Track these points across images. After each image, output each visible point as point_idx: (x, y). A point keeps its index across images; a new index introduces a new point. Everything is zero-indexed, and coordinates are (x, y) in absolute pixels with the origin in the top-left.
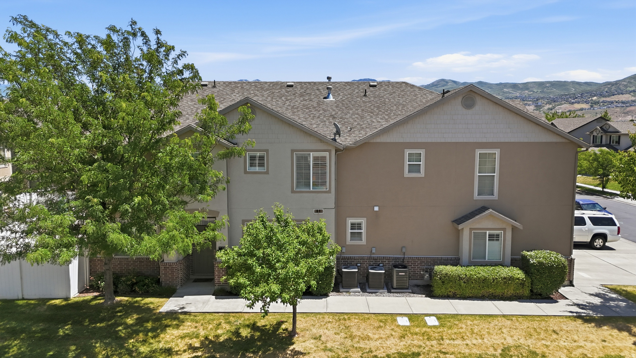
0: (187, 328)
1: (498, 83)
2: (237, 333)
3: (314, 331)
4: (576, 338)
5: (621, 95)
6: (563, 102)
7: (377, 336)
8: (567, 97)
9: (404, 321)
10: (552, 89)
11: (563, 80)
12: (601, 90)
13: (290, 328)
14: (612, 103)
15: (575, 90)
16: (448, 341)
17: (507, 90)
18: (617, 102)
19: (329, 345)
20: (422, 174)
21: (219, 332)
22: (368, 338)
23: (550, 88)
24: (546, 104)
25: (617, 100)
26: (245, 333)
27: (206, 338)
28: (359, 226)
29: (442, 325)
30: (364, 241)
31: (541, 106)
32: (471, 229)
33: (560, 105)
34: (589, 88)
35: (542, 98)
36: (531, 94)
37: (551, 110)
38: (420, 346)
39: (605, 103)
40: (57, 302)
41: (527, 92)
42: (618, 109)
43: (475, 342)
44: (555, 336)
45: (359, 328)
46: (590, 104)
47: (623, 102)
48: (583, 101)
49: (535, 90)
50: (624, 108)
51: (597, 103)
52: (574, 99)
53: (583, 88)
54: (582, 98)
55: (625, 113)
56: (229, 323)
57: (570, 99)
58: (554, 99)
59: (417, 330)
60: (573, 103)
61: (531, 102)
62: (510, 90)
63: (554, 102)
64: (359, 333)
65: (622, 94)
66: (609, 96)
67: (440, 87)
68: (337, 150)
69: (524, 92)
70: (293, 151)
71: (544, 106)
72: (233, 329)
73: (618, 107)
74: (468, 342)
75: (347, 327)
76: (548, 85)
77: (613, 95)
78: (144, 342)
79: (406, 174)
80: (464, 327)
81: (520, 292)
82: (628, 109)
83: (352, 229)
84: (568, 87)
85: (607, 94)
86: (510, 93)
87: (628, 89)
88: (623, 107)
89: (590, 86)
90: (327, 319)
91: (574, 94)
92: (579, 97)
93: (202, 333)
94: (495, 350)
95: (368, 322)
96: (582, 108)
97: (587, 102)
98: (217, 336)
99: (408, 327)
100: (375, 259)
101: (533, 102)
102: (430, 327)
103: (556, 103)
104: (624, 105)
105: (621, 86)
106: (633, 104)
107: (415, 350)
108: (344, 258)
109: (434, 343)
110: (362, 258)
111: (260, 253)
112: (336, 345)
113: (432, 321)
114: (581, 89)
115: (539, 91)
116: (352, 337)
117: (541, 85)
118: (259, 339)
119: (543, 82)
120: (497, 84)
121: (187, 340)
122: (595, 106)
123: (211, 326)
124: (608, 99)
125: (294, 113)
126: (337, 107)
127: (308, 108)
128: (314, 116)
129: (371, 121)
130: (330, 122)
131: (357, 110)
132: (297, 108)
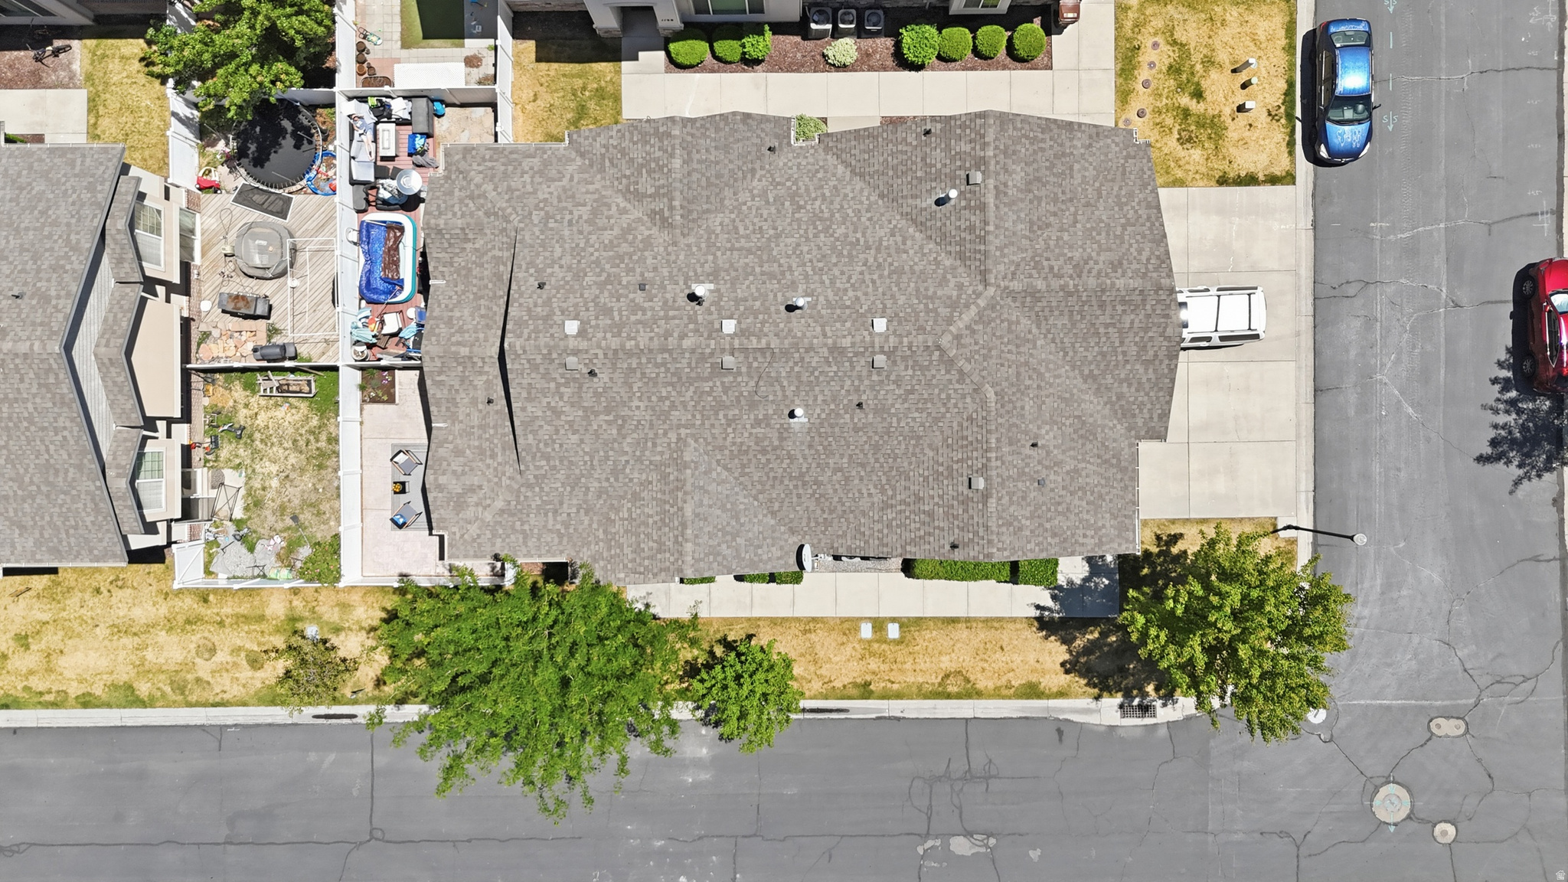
4: (1015, 657)
7: (838, 658)
9: (867, 631)
16: (899, 665)
22: (830, 661)
29: (901, 639)
38: (873, 672)
43: (923, 666)
44: (999, 654)
45: (823, 644)
59: (876, 646)
74: (917, 667)
94: (937, 675)
95: (833, 634)
99: (869, 641)
102: (890, 641)
107: (869, 676)
109: (887, 667)
113: (894, 632)
125: (743, 466)
126: (810, 446)
127: (764, 452)
128: (775, 478)
129: (860, 491)
130: (799, 496)
131: (842, 456)
132: (746, 452)
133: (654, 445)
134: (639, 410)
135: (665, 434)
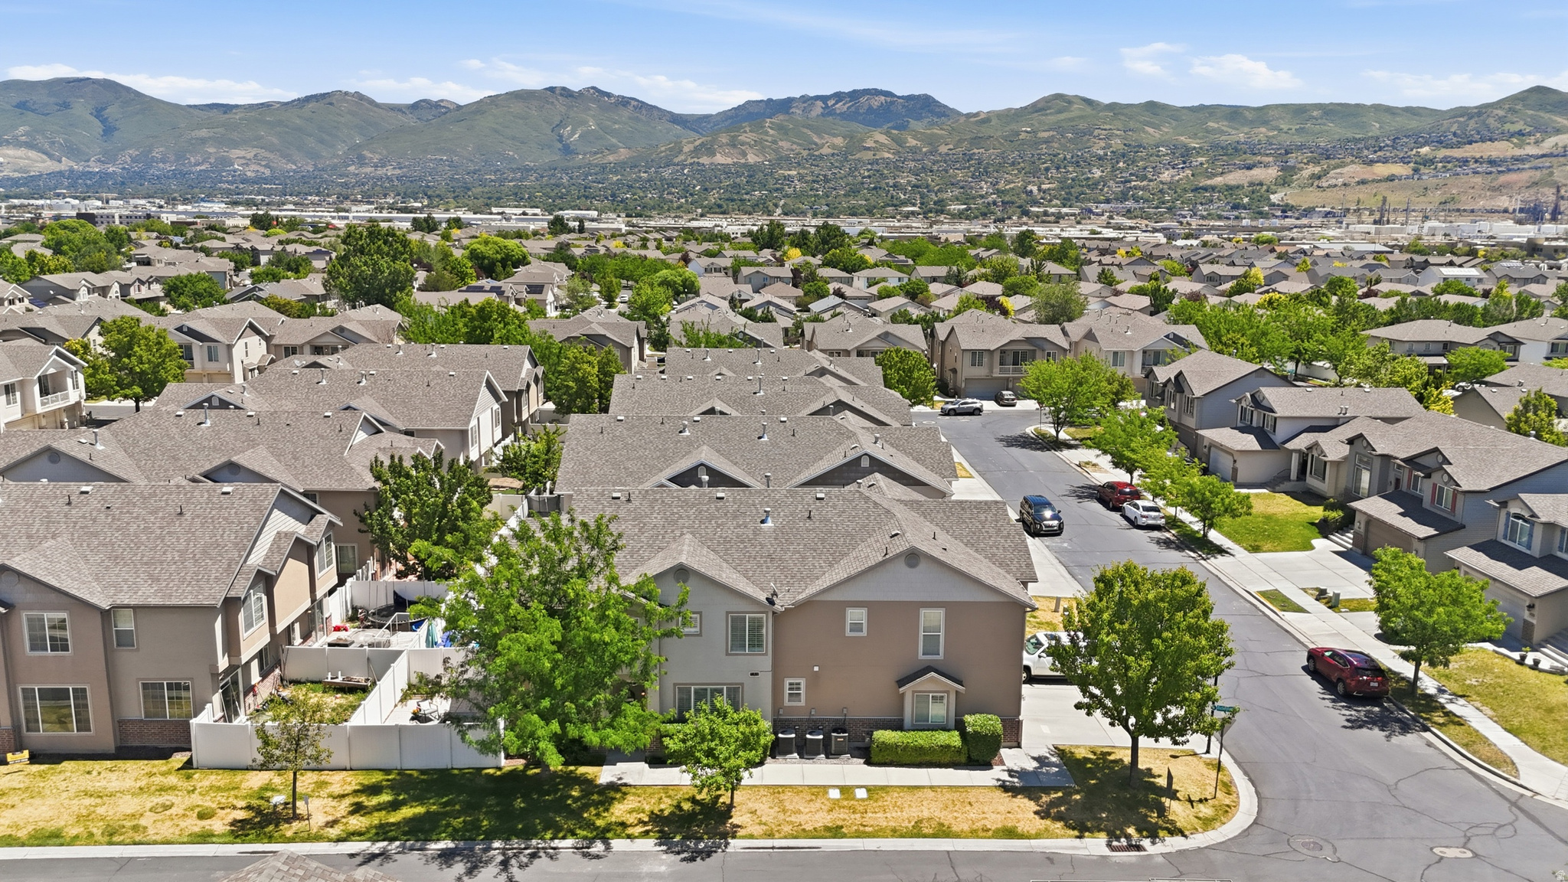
0: (631, 802)
1: (1196, 104)
2: (679, 807)
3: (750, 805)
4: (986, 809)
5: (1489, 143)
6: (1349, 160)
7: (807, 810)
8: (1359, 146)
9: (835, 794)
10: (1325, 125)
11: (1353, 102)
12: (1443, 129)
13: (728, 801)
14: (1465, 162)
15: (1381, 127)
16: (870, 815)
17: (1216, 126)
18: (1476, 161)
19: (764, 819)
20: (864, 633)
21: (662, 806)
22: (799, 812)
23: (1319, 121)
24: (1307, 164)
25: (1478, 155)
26: (686, 806)
27: (652, 812)
28: (797, 686)
29: (869, 798)
30: (803, 703)
31: (1294, 167)
32: (914, 692)
33: (1341, 167)
34: (1413, 124)
35: (1300, 148)
36: (1273, 137)
37: (1319, 178)
38: (844, 820)
39: (1449, 162)
40: (491, 771)
41: (1263, 130)
42: (1478, 180)
43: (894, 815)
44: (968, 808)
45: (792, 802)
46: (1412, 165)
47: (1492, 162)
48: (1397, 156)
49: (1285, 127)
50: (1493, 176)
51: (1428, 162)
52: (1375, 152)
53: (1400, 122)
54: (1394, 148)
55: (1493, 189)
56: (669, 797)
57: (1366, 152)
58: (1327, 151)
59: (845, 803)
60: (1372, 162)
61: (1271, 159)
62: (1223, 125)
63: (1328, 158)
64: (791, 807)
65: (1490, 140)
66: (1459, 145)
67: (1051, 114)
68: (774, 613)
69: (1256, 130)
70: (728, 613)
71: (1301, 169)
72: (675, 803)
73: (1477, 173)
74: (888, 815)
75: (781, 801)
76: (1315, 113)
77: (1470, 143)
78: (598, 815)
79: (848, 633)
80: (889, 799)
81: (957, 759)
82: (1503, 179)
83: (790, 689)
84: (1364, 119)
85: (1455, 140)
86: (1222, 132)
87: (1507, 126)
88: (1491, 173)
89: (1418, 118)
90: (762, 792)
91: (1377, 139)
92: (1387, 146)
93: (647, 808)
94: (910, 822)
95: (801, 795)
96: (1393, 175)
97: (1404, 161)
98: (662, 811)
99: (838, 800)
100: (815, 721)
101: (1277, 156)
102: (858, 800)
103: (1333, 162)
104: (1494, 170)
105: (1491, 121)
106: (1516, 167)
107: (840, 823)
108: (781, 720)
109: (858, 816)
110: (801, 720)
111: (705, 746)
112: (770, 819)
113: (861, 794)
114: (1394, 124)
115: (1294, 128)
116: (784, 811)
117: (1299, 111)
118: (700, 813)
119: (1305, 105)
120: (1192, 109)
121: (635, 815)
122: (1423, 170)
123: (653, 801)
124: (1457, 153)
125: (727, 550)
126: (776, 539)
127: (742, 542)
128: (750, 557)
129: (813, 565)
130: (768, 568)
131: (799, 544)
132: (730, 542)
133: (663, 537)
134: (656, 519)
135: (673, 531)
